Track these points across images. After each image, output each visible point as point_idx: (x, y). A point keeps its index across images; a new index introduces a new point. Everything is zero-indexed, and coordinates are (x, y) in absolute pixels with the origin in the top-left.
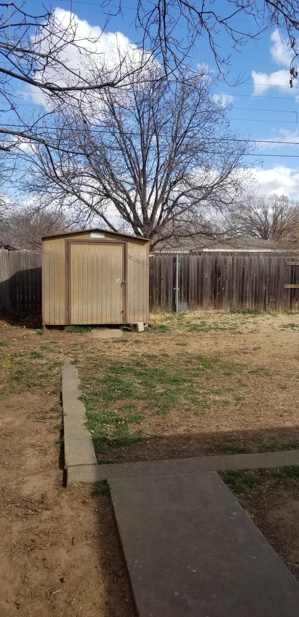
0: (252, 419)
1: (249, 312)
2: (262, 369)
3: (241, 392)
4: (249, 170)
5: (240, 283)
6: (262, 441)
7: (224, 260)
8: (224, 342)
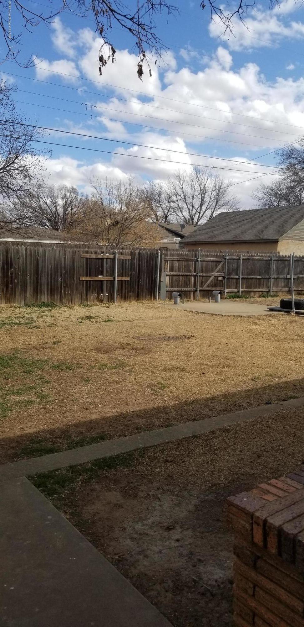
0: (58, 416)
1: (45, 305)
2: (64, 364)
3: (43, 389)
4: (37, 157)
5: (34, 275)
6: (70, 437)
7: (16, 251)
8: (20, 338)
